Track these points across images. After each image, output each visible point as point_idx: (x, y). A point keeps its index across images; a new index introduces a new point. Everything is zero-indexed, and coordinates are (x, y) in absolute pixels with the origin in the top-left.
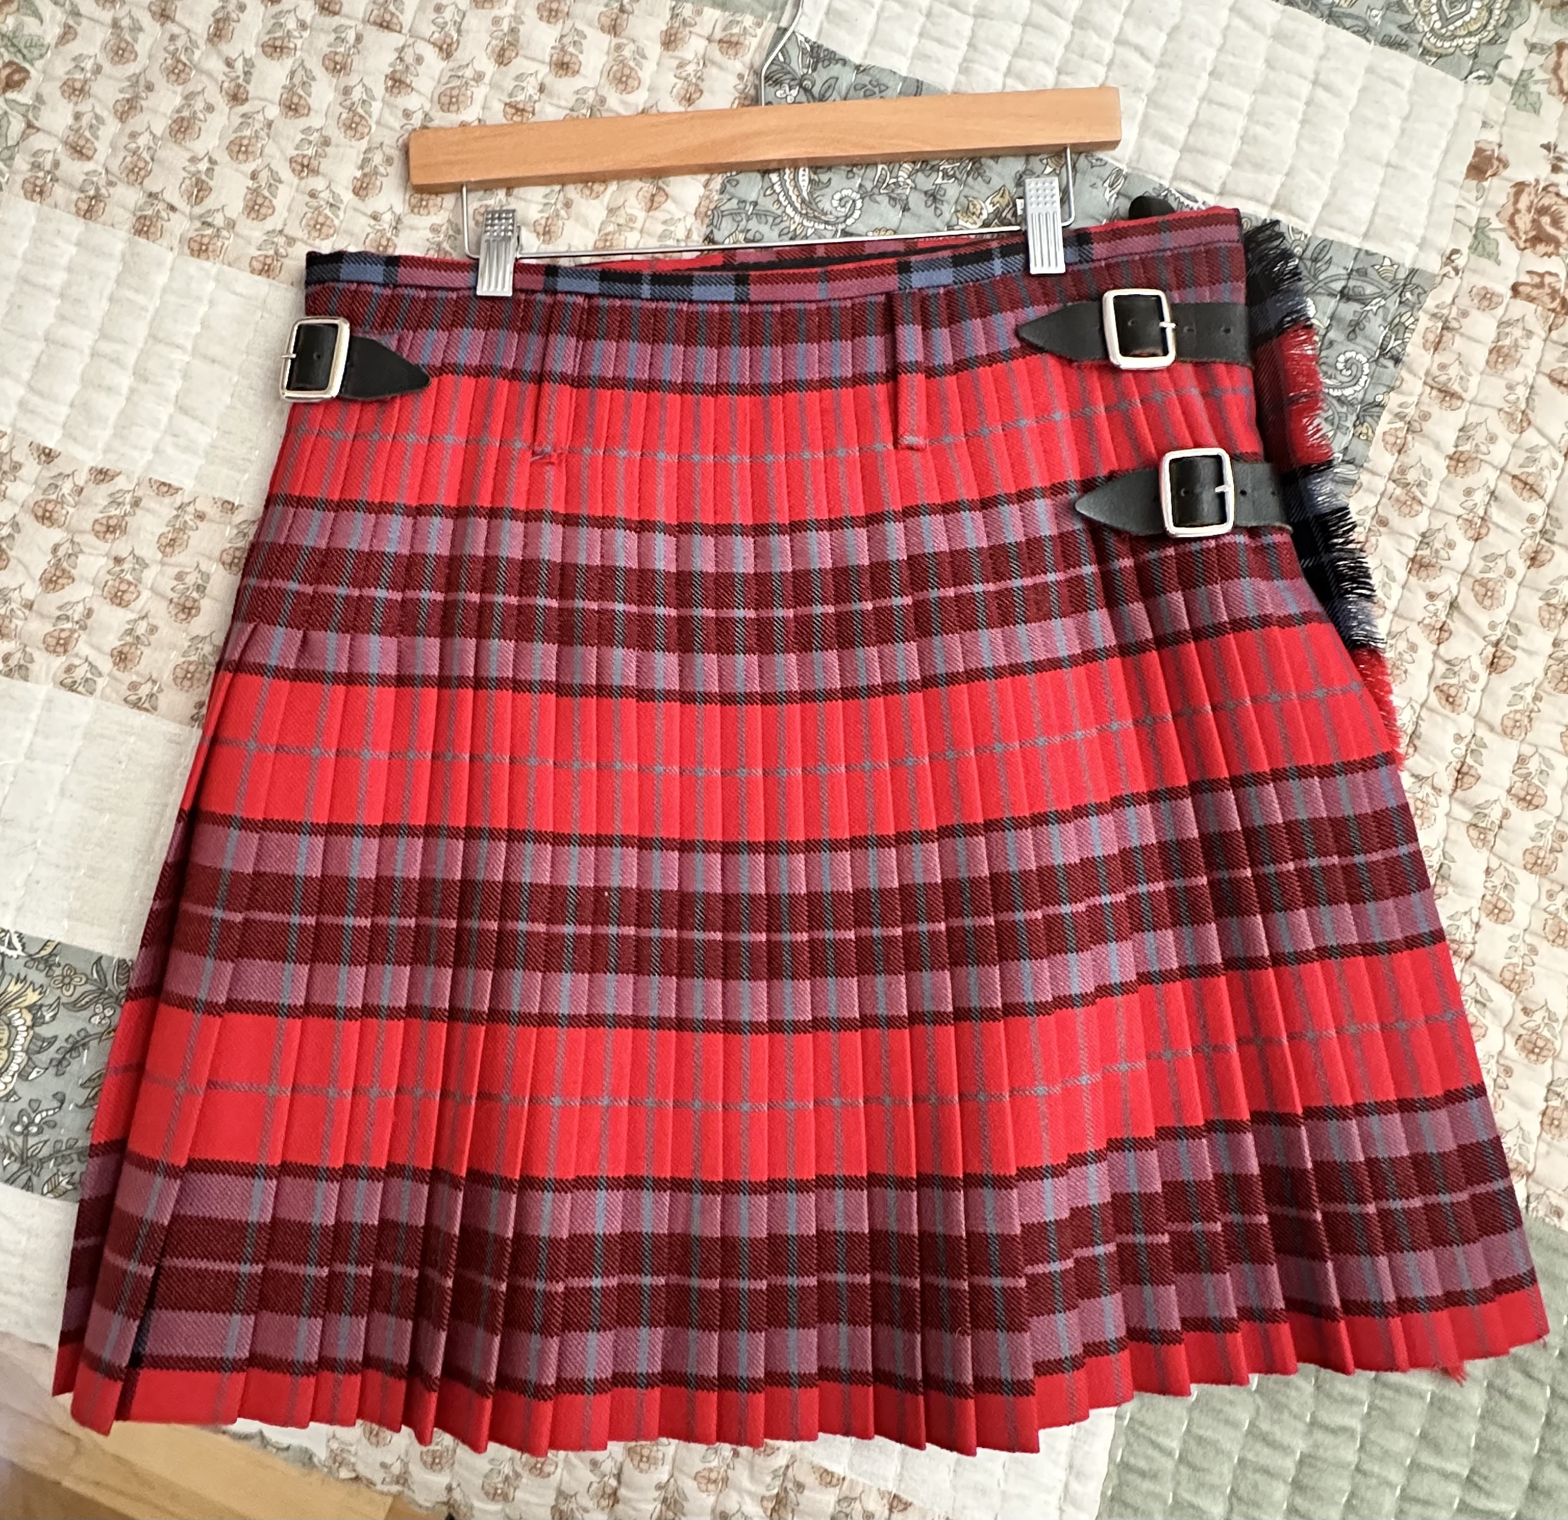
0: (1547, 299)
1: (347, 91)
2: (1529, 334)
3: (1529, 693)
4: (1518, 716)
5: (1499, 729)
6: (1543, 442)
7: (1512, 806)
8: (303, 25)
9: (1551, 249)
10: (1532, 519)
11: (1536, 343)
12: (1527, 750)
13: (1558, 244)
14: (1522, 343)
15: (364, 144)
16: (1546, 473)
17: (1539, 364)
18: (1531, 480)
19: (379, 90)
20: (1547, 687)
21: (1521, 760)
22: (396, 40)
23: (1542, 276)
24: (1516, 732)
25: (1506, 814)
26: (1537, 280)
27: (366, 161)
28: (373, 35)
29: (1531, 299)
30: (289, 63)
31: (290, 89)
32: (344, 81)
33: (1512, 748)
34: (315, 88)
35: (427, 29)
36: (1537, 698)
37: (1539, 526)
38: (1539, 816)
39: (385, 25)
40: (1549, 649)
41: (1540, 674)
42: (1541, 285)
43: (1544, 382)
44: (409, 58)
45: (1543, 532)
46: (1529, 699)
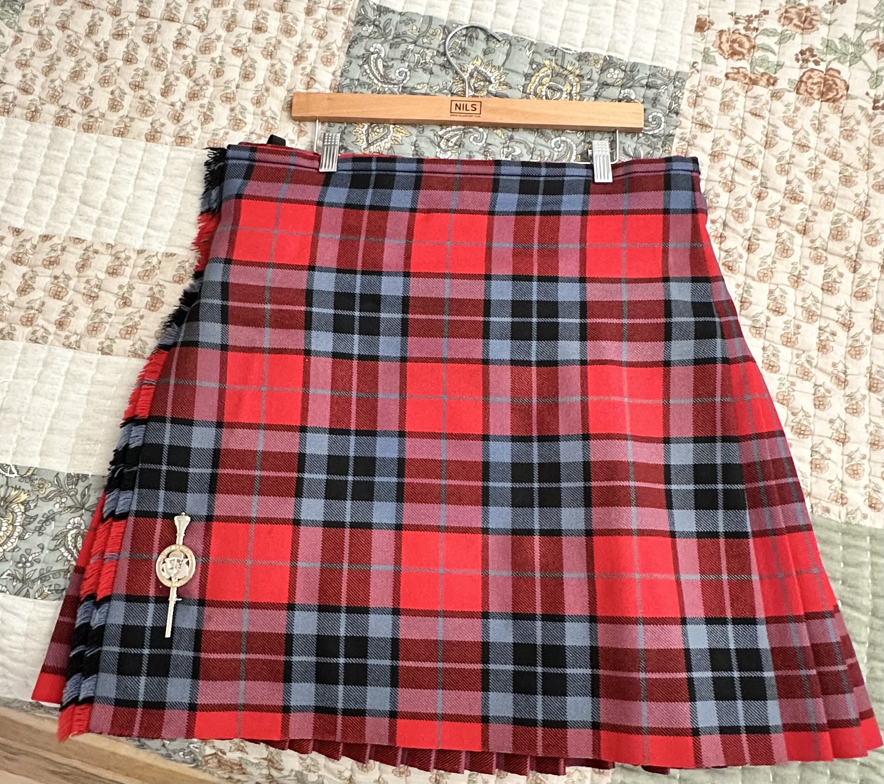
0: (742, 79)
1: (155, 50)
2: (737, 95)
3: (769, 260)
4: (765, 271)
5: (757, 278)
6: (753, 142)
7: (770, 314)
8: (132, 24)
9: (741, 57)
10: (755, 178)
11: (741, 99)
12: (773, 287)
13: (744, 55)
14: (734, 98)
15: (164, 73)
16: (757, 156)
17: (744, 107)
18: (750, 160)
19: (171, 49)
20: (777, 256)
21: (771, 292)
22: (178, 26)
23: (738, 69)
24: (766, 279)
25: (768, 319)
26: (736, 71)
27: (166, 80)
28: (165, 24)
29: (735, 80)
30: (125, 41)
31: (128, 53)
32: (153, 46)
33: (765, 287)
34: (139, 51)
35: (192, 20)
36: (774, 262)
37: (759, 181)
38: (785, 318)
39: (171, 20)
40: (776, 239)
41: (773, 251)
42: (738, 73)
43: (748, 115)
44: (184, 32)
45: (761, 184)
46: (770, 263)
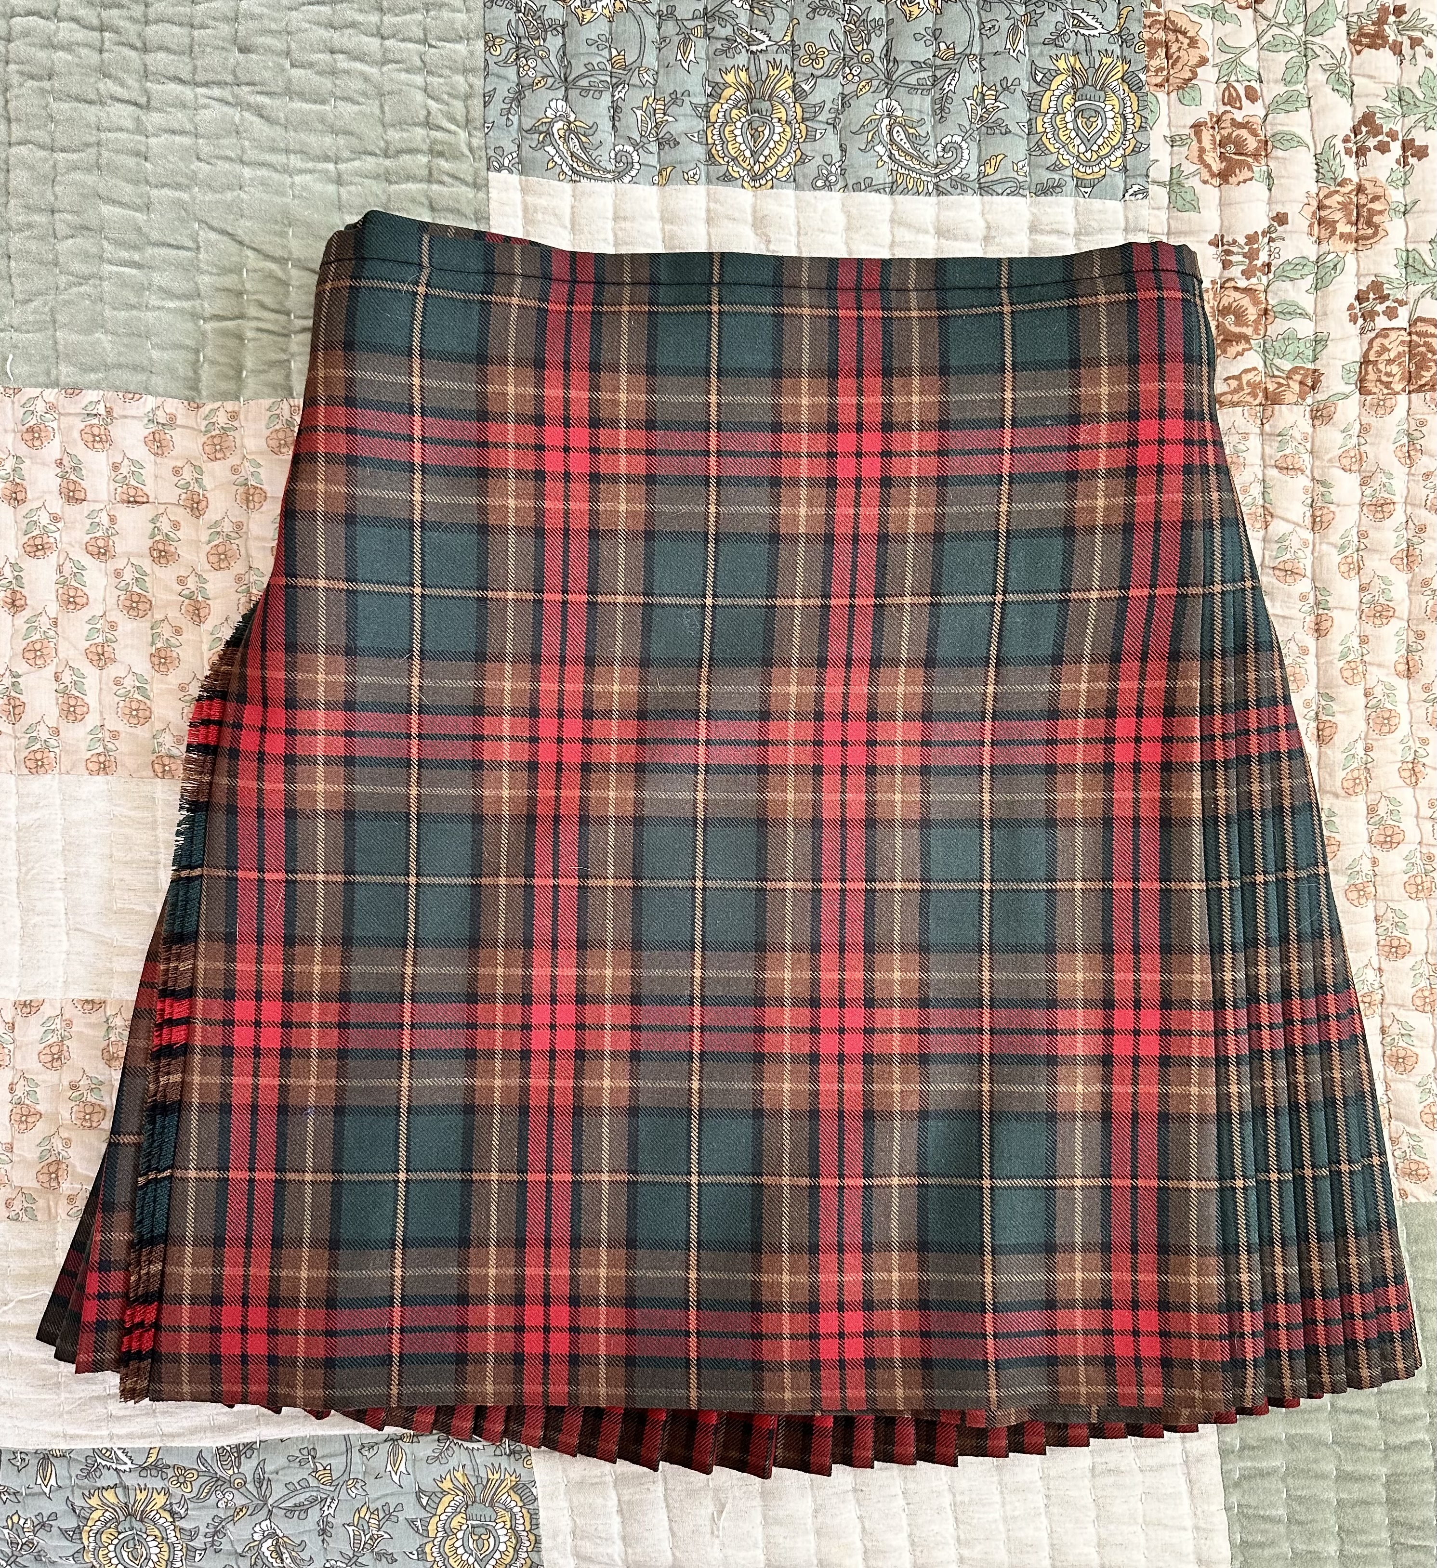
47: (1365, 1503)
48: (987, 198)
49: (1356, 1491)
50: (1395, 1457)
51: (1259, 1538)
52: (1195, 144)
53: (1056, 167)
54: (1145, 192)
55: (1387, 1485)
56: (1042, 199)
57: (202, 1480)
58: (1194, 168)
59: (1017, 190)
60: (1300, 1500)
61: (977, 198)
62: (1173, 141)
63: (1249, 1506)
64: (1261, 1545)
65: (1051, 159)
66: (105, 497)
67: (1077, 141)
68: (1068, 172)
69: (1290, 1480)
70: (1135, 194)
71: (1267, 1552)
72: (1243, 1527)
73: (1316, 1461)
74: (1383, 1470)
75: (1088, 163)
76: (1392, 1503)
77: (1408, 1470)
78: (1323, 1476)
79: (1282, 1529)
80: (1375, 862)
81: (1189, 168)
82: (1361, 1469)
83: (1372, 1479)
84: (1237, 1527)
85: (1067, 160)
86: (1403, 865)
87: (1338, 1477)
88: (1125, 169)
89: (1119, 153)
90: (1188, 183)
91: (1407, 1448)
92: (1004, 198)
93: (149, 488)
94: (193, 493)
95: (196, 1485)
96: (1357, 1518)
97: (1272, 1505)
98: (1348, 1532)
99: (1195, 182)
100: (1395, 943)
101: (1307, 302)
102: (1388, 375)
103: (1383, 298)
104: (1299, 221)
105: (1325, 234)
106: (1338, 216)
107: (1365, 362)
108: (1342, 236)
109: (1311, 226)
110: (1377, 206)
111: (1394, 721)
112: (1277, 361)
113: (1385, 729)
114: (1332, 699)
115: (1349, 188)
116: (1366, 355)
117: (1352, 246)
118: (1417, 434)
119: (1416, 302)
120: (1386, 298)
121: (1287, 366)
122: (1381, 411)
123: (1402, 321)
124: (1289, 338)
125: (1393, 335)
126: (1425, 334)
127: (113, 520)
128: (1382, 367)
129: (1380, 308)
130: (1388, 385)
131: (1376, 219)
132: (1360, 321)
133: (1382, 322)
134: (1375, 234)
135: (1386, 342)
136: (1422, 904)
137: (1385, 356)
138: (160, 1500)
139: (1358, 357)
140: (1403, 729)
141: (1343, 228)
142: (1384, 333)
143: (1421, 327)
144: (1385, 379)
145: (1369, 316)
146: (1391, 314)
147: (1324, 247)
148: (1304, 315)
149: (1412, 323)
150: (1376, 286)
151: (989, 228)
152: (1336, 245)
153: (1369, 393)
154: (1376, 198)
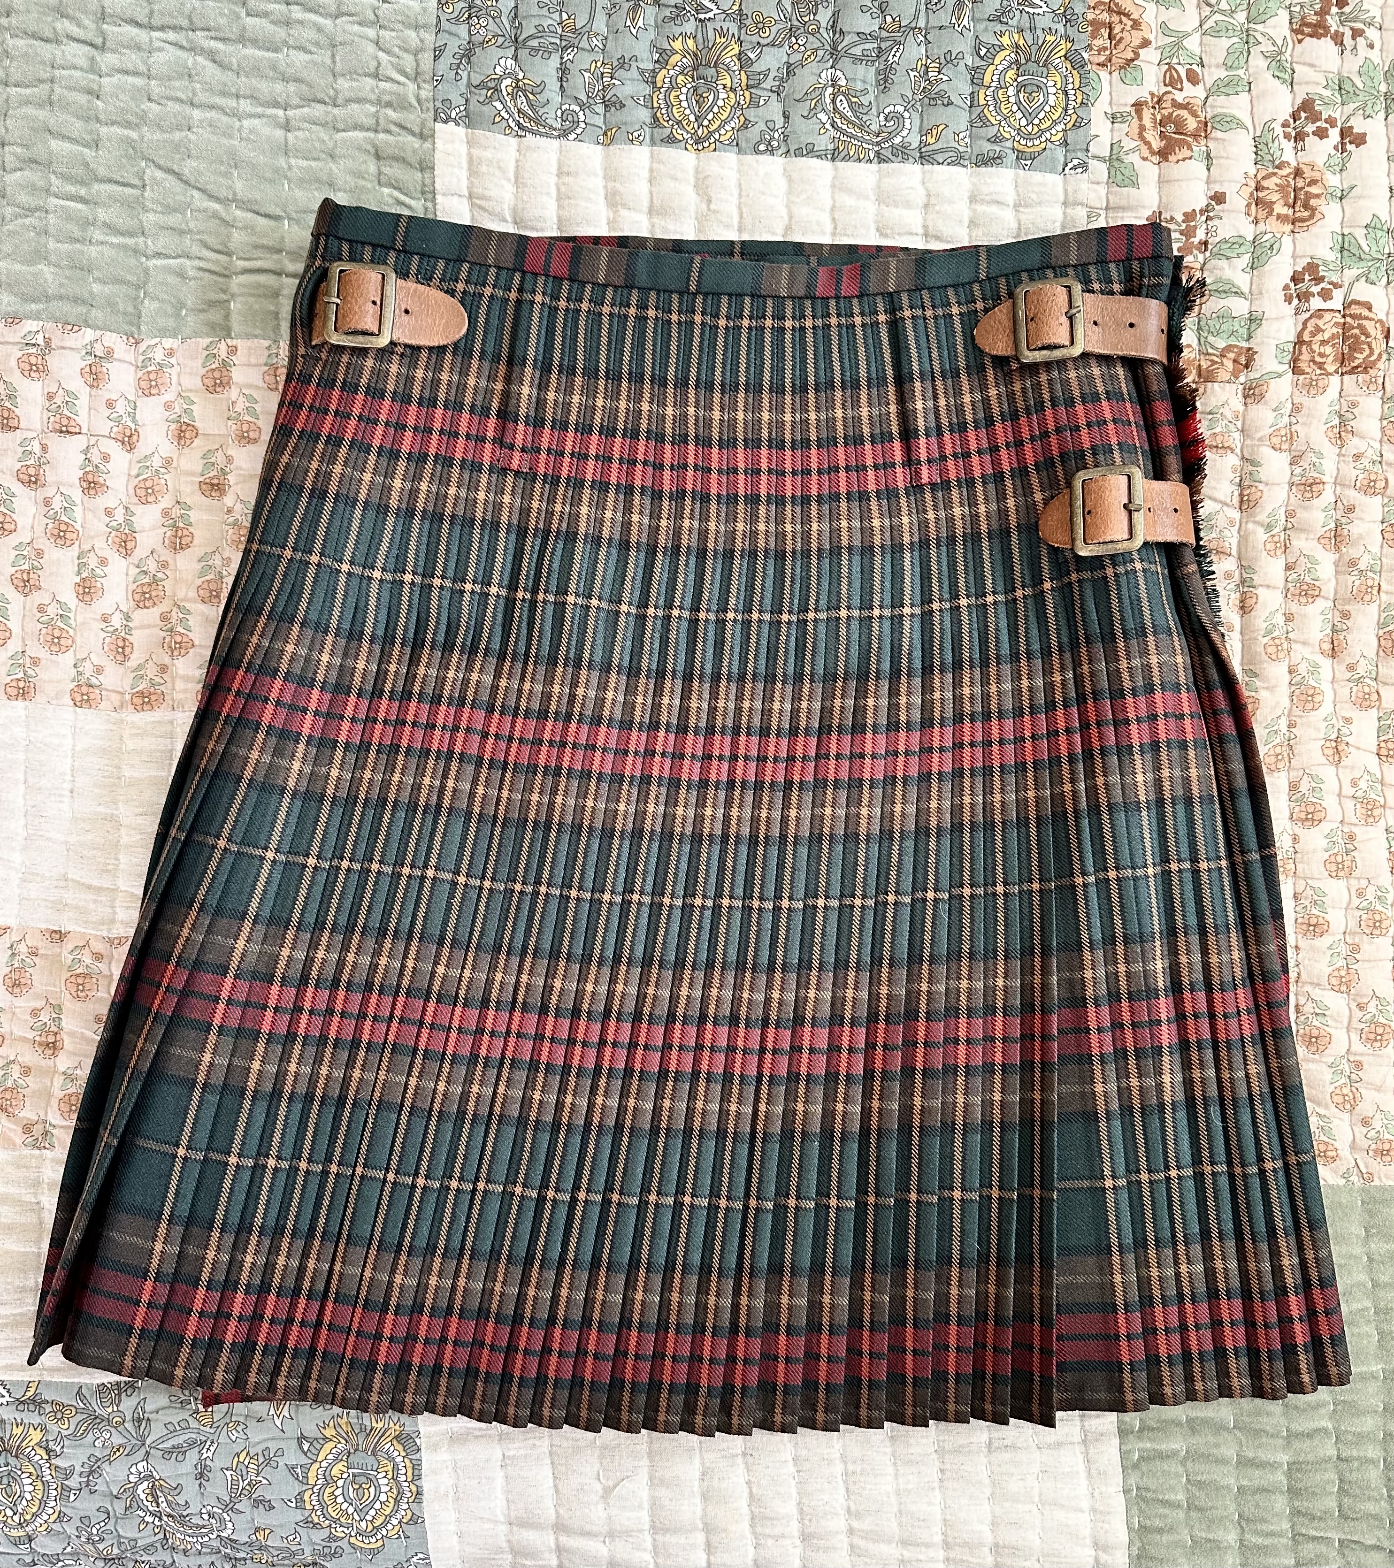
47: (1264, 1490)
48: (928, 167)
49: (1258, 1478)
50: (1297, 1444)
51: (1158, 1523)
52: (1135, 122)
53: (996, 139)
54: (1084, 166)
55: (1289, 1473)
56: (983, 169)
57: (80, 1417)
58: (1134, 144)
59: (958, 160)
60: (1200, 1485)
61: (917, 167)
62: (1113, 118)
63: (1147, 1489)
64: (1160, 1531)
65: (992, 131)
66: (38, 426)
67: (1019, 115)
68: (1009, 144)
69: (1189, 1464)
70: (1075, 168)
71: (1165, 1538)
72: (1141, 1511)
73: (1217, 1445)
74: (1284, 1458)
75: (1029, 137)
76: (1293, 1492)
77: (1310, 1457)
78: (1222, 1461)
79: (1181, 1515)
80: (1295, 839)
81: (1129, 144)
82: (1264, 1455)
83: (1273, 1466)
84: (1135, 1510)
85: (1007, 132)
86: (1324, 843)
87: (1239, 1463)
88: (1065, 143)
89: (1060, 127)
90: (1127, 159)
91: (1310, 1436)
92: (944, 168)
93: (82, 419)
94: (126, 427)
95: (74, 1422)
96: (1257, 1506)
97: (1172, 1489)
98: (1248, 1520)
99: (1135, 158)
100: (1313, 921)
101: (1243, 281)
102: (1321, 355)
103: (1319, 280)
104: (1237, 201)
105: (1262, 214)
106: (1275, 197)
107: (1300, 342)
108: (1279, 217)
109: (1248, 206)
110: (1314, 190)
111: (1318, 698)
112: (1211, 339)
113: (1309, 706)
114: (1256, 675)
115: (1285, 172)
116: (1300, 335)
117: (1288, 228)
118: (1349, 416)
119: (1351, 285)
120: (1322, 279)
121: (1221, 344)
122: (1313, 391)
123: (1336, 303)
124: (1224, 316)
125: (1327, 316)
126: (1359, 317)
127: (44, 448)
128: (1315, 347)
129: (1315, 289)
130: (1321, 366)
131: (1313, 202)
132: (1295, 301)
133: (1317, 303)
134: (1312, 216)
135: (1320, 323)
136: (1342, 883)
137: (1319, 337)
138: (36, 1436)
139: (1292, 337)
140: (1327, 708)
141: (1280, 209)
142: (1319, 314)
143: (1355, 310)
144: (1318, 359)
145: (1304, 297)
146: (1326, 295)
147: (1261, 227)
148: (1239, 294)
149: (1347, 305)
150: (1312, 268)
151: (929, 195)
152: (1273, 225)
153: (1302, 373)
154: (1313, 182)
